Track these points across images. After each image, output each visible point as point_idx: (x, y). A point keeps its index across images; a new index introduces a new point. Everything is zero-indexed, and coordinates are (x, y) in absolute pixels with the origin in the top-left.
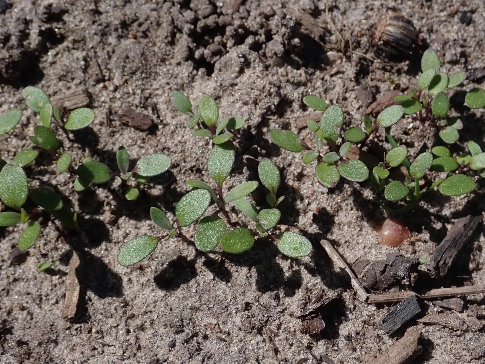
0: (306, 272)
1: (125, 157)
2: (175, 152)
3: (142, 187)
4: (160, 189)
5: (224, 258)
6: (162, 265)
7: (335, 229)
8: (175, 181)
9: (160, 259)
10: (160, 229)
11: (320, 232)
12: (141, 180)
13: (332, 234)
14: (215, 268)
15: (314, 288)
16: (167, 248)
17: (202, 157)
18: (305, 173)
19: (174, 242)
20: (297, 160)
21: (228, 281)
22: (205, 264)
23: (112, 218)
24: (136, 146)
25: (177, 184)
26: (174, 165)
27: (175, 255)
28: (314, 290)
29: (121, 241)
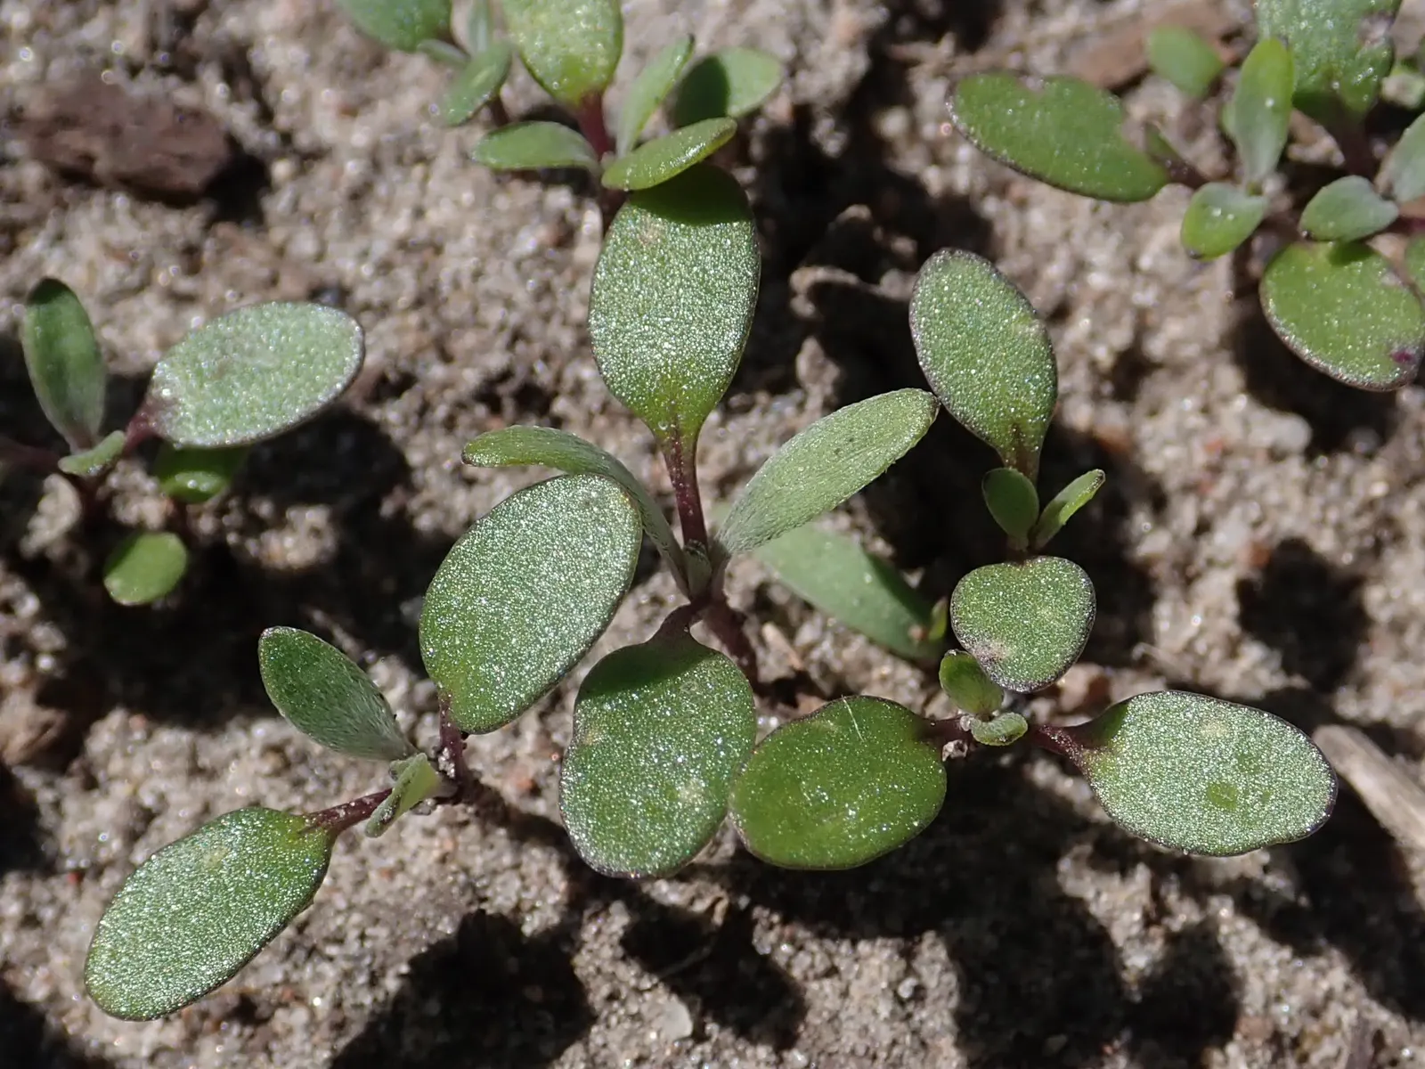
0: (1252, 934)
1: (73, 345)
2: (384, 309)
3: (206, 525)
4: (316, 532)
5: (744, 902)
6: (374, 981)
7: (1379, 660)
8: (399, 473)
9: (353, 947)
10: (339, 761)
11: (1298, 682)
12: (191, 481)
13: (1363, 686)
14: (696, 968)
15: (1314, 1027)
16: (391, 874)
17: (546, 318)
18: (1156, 347)
19: (430, 833)
20: (1098, 280)
21: (784, 1040)
22: (635, 946)
23: (46, 727)
24: (150, 299)
25: (412, 489)
26: (383, 380)
27: (445, 909)
28: (1317, 1040)
29: (111, 863)
